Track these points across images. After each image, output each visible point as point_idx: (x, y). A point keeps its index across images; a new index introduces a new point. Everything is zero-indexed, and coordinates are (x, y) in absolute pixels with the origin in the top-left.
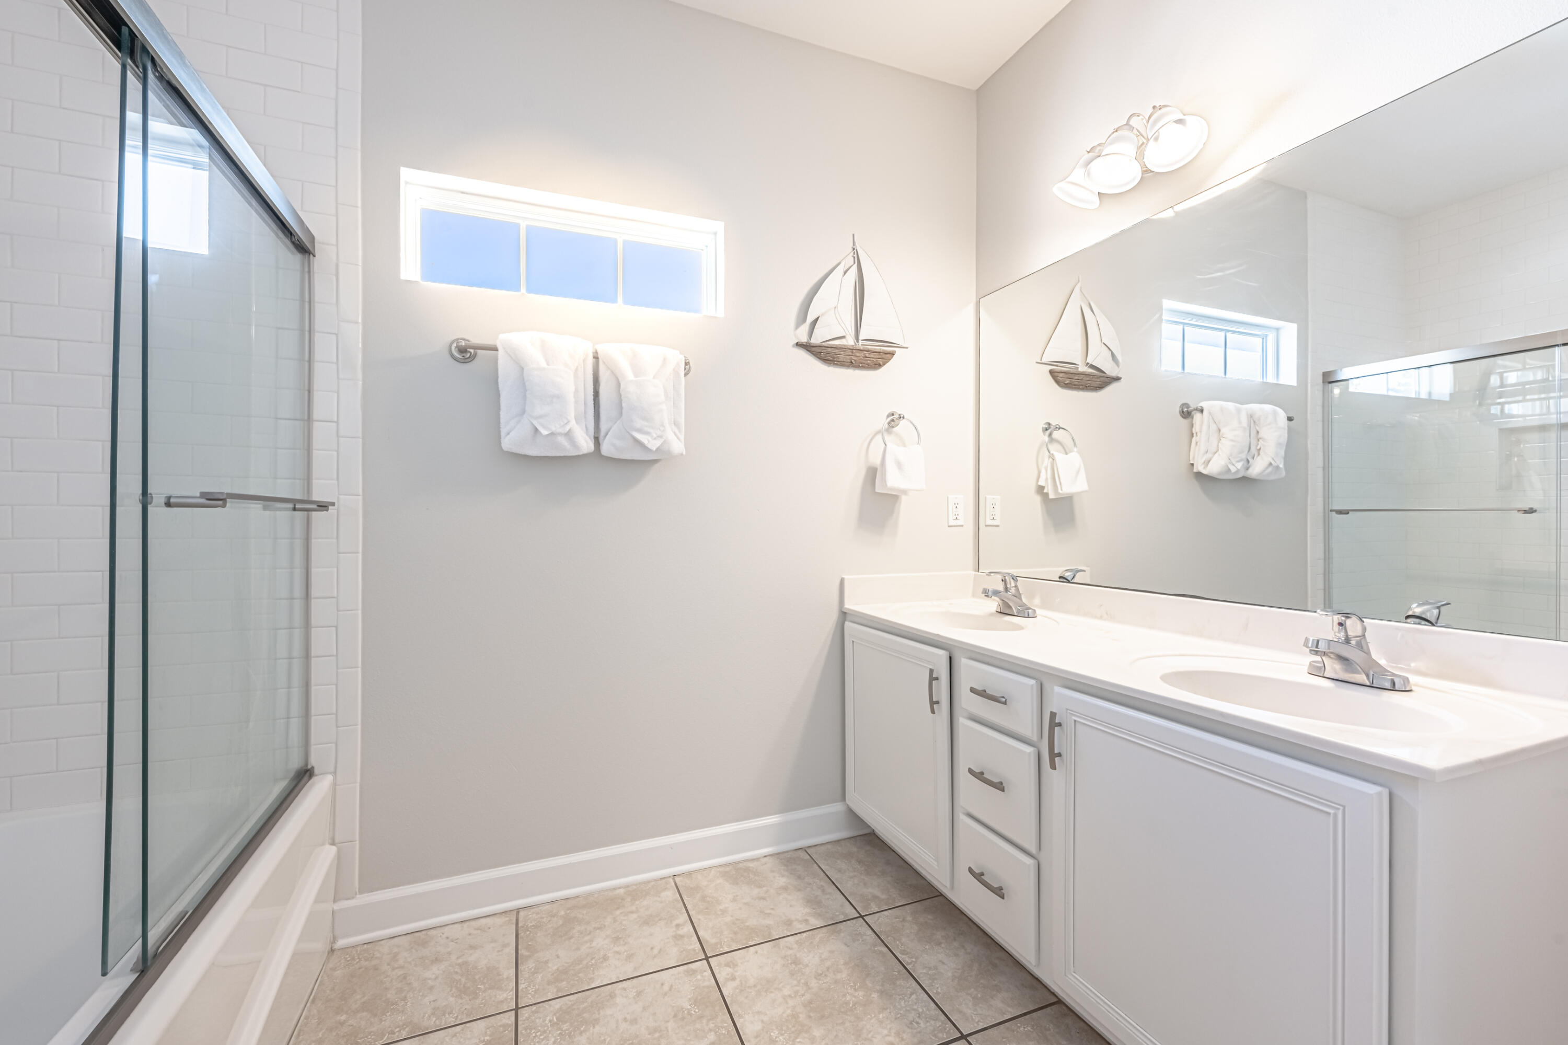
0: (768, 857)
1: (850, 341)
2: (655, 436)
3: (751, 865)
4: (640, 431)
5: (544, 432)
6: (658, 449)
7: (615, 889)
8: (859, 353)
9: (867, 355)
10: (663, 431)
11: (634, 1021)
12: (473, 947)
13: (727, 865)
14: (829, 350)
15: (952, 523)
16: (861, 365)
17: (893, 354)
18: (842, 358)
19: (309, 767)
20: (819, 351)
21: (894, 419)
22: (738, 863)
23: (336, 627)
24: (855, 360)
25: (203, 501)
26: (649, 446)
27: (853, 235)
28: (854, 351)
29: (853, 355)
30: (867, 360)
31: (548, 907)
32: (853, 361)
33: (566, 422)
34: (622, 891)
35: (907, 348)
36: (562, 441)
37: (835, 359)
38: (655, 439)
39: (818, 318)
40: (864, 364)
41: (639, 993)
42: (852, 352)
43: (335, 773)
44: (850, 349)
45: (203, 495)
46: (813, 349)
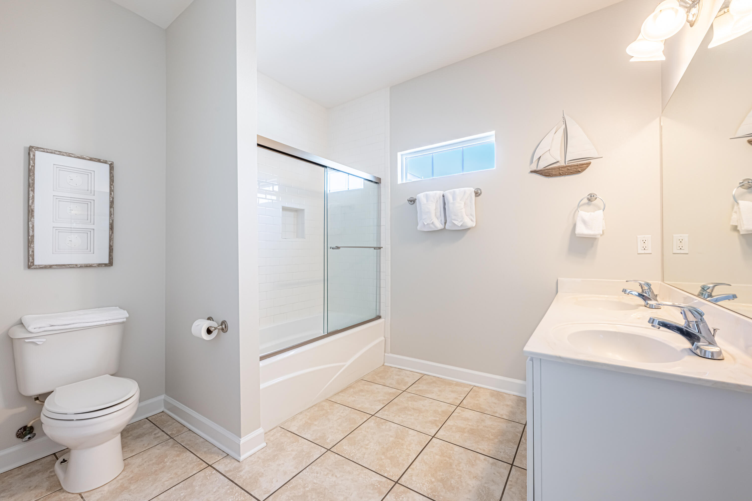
0: (515, 396)
1: (562, 164)
2: (459, 221)
3: (505, 395)
4: (454, 220)
5: (426, 224)
6: (461, 225)
7: (454, 381)
8: (564, 168)
9: (569, 168)
10: (463, 219)
11: (424, 406)
12: (408, 377)
13: (496, 391)
14: (546, 171)
15: (640, 252)
16: (567, 174)
17: (589, 164)
18: (554, 173)
19: (380, 315)
20: (541, 172)
21: (591, 198)
22: (501, 392)
23: (385, 280)
24: (562, 173)
25: (336, 248)
26: (458, 225)
27: (563, 110)
28: (560, 168)
29: (560, 170)
30: (570, 171)
31: (432, 377)
32: (561, 173)
33: (431, 220)
34: (455, 382)
35: (602, 157)
36: (431, 226)
37: (550, 174)
38: (460, 222)
39: (540, 157)
40: (569, 173)
41: (432, 403)
42: (560, 169)
43: (385, 319)
44: (558, 168)
45: (336, 247)
46: (538, 172)
